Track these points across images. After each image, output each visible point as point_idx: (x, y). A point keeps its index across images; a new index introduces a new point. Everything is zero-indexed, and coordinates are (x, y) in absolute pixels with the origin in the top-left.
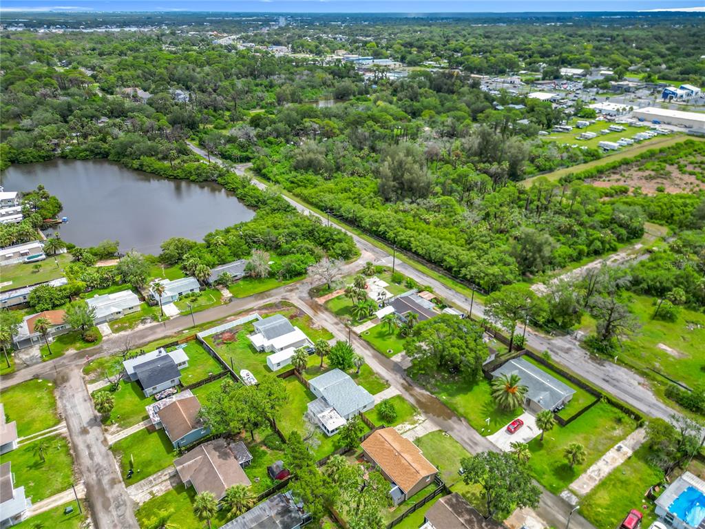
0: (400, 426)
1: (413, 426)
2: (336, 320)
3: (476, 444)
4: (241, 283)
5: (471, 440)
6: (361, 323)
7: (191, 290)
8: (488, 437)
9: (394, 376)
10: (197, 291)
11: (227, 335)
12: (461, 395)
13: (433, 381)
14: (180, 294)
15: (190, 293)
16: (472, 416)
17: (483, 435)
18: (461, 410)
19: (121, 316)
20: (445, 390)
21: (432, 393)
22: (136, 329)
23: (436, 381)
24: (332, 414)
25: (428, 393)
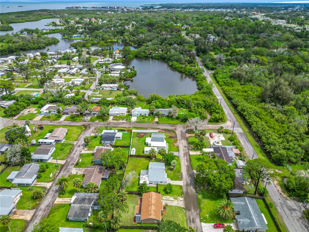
0: (168, 197)
1: (174, 200)
2: (186, 145)
3: (193, 222)
4: (165, 117)
5: (193, 219)
6: (195, 151)
7: (145, 114)
8: (202, 223)
9: (187, 177)
10: (147, 115)
11: (142, 134)
12: (209, 200)
13: (202, 188)
14: (141, 114)
15: (144, 115)
16: (204, 211)
17: (201, 221)
18: (202, 206)
19: (119, 115)
20: (203, 194)
21: (196, 192)
22: (119, 121)
23: (203, 188)
24: (146, 178)
25: (195, 191)
